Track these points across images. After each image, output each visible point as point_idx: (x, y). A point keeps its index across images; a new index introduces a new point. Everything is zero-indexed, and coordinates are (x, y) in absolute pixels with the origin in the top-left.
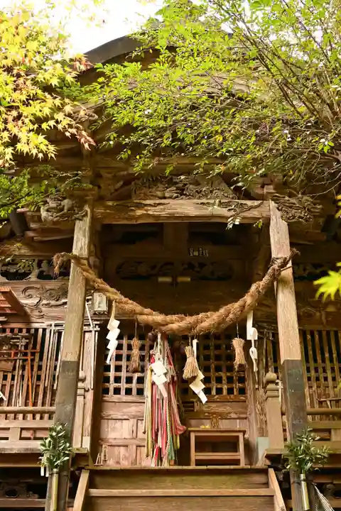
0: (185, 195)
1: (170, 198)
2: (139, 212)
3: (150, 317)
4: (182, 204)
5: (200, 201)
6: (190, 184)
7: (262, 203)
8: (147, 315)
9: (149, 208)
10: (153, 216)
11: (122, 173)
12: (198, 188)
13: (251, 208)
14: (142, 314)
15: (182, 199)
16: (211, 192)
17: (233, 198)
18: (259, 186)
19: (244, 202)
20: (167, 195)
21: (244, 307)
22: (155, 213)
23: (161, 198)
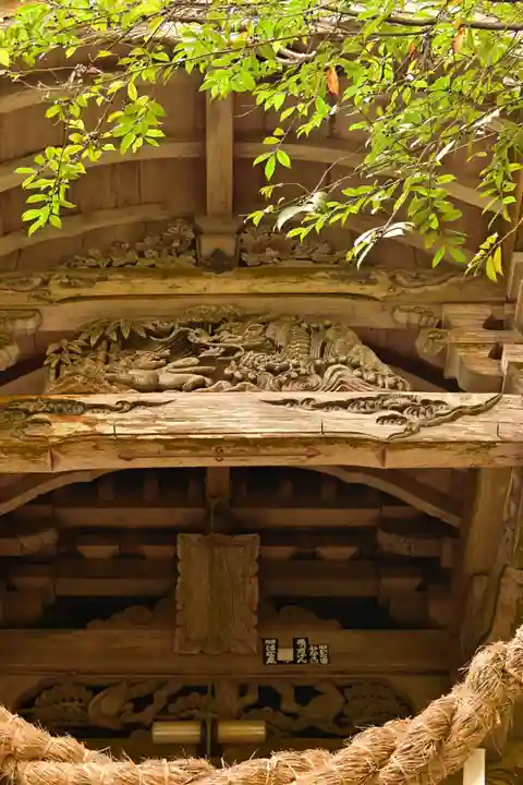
0: (231, 378)
1: (179, 388)
2: (62, 428)
3: (67, 766)
4: (216, 405)
5: (279, 396)
6: (247, 349)
7: (495, 401)
8: (57, 758)
9: (100, 416)
10: (117, 441)
11: (20, 324)
12: (275, 360)
13: (459, 413)
14: (35, 756)
15: (218, 390)
16: (320, 371)
17: (394, 387)
18: (486, 353)
19: (433, 396)
20: (166, 378)
21: (449, 725)
22: (119, 430)
23: (142, 390)
